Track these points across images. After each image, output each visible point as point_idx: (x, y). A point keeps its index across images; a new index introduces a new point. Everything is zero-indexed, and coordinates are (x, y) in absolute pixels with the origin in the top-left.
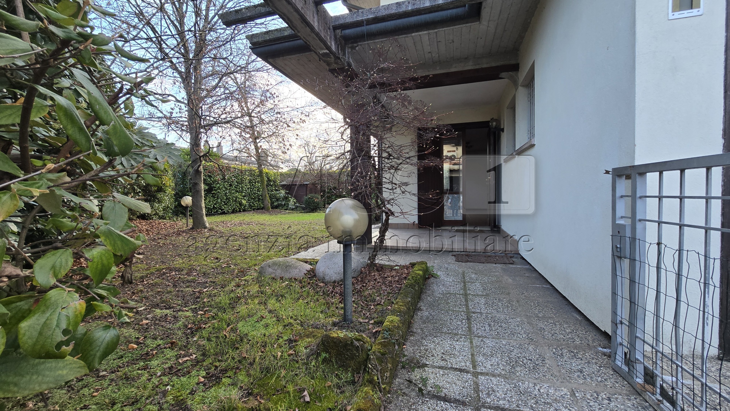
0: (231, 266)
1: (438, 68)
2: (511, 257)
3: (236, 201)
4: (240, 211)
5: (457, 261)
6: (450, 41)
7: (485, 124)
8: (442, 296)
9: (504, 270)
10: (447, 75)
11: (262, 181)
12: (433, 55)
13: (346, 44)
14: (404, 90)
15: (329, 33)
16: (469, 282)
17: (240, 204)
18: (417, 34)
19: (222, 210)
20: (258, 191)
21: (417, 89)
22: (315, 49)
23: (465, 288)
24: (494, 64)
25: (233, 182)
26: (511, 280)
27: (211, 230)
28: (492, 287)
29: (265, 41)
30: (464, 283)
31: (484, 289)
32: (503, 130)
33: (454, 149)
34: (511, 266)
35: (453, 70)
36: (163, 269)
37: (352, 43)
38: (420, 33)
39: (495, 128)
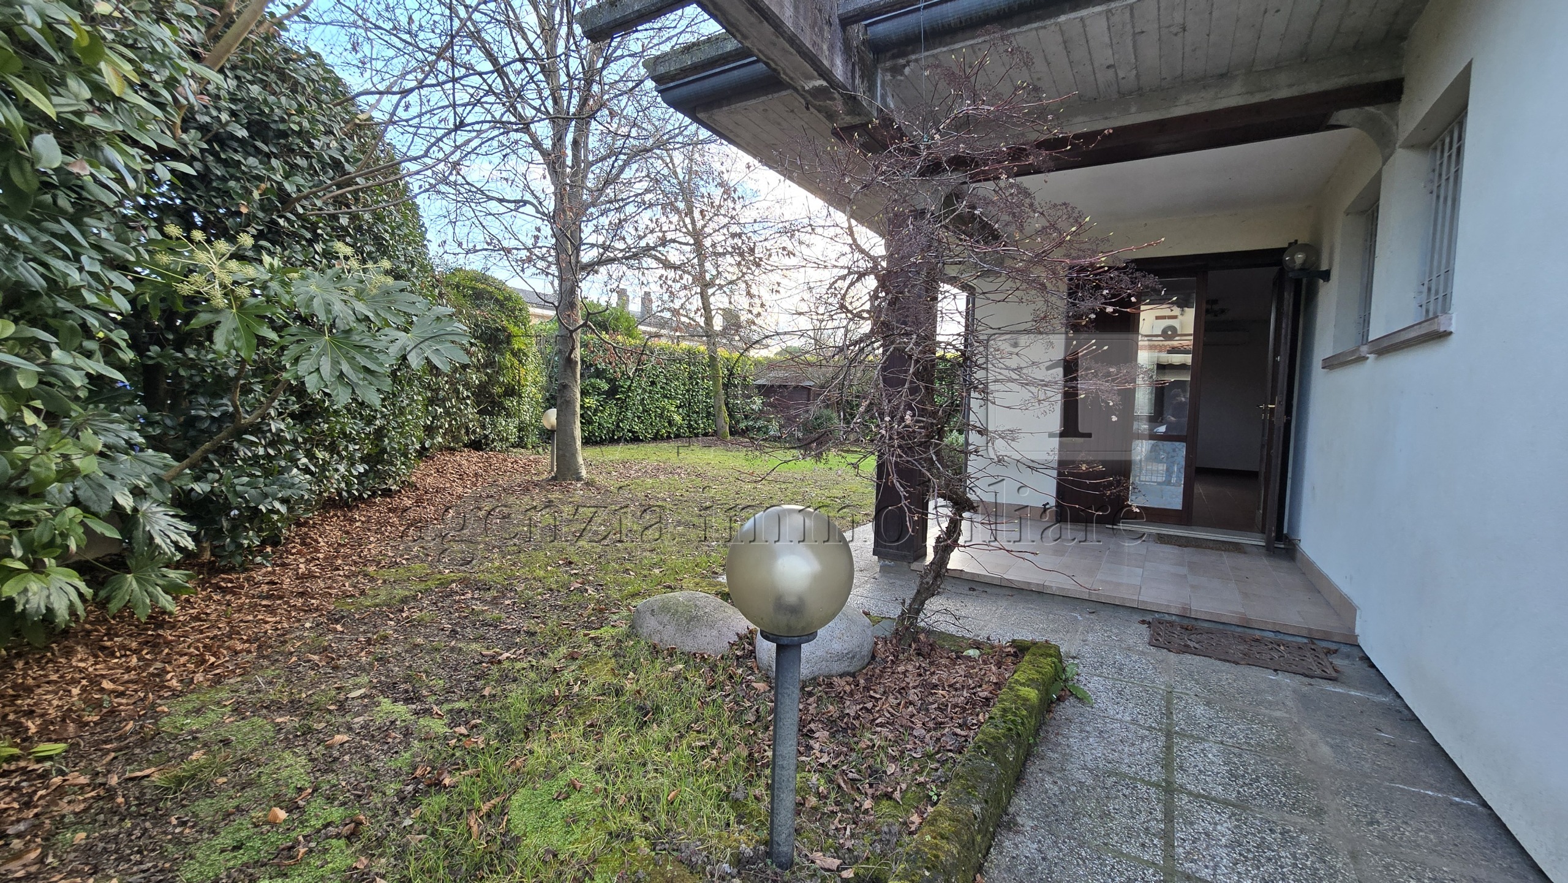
0: (586, 591)
1: (1133, 109)
2: (1329, 652)
3: (661, 416)
4: (669, 437)
5: (1154, 643)
6: (1174, 30)
7: (1271, 257)
8: (1090, 782)
9: (1304, 700)
10: (1161, 126)
11: (714, 378)
12: (1121, 74)
13: (877, 61)
14: (1017, 175)
15: (827, 35)
16: (1183, 735)
17: (670, 423)
18: (1072, 15)
19: (633, 433)
20: (708, 396)
21: (1057, 170)
22: (791, 79)
23: (1167, 762)
24: (1312, 87)
25: (657, 376)
26: (1325, 750)
27: (589, 484)
28: (1262, 769)
29: (684, 72)
30: (1169, 735)
31: (1233, 776)
32: (1326, 276)
33: (1176, 311)
34: (1330, 687)
35: (1179, 111)
36: (453, 581)
37: (895, 57)
38: (1084, 13)
39: (1303, 269)
